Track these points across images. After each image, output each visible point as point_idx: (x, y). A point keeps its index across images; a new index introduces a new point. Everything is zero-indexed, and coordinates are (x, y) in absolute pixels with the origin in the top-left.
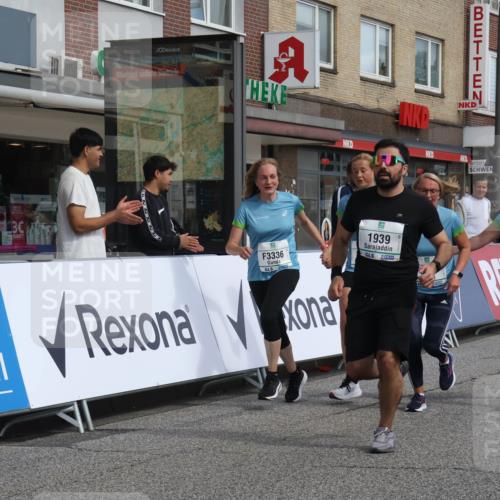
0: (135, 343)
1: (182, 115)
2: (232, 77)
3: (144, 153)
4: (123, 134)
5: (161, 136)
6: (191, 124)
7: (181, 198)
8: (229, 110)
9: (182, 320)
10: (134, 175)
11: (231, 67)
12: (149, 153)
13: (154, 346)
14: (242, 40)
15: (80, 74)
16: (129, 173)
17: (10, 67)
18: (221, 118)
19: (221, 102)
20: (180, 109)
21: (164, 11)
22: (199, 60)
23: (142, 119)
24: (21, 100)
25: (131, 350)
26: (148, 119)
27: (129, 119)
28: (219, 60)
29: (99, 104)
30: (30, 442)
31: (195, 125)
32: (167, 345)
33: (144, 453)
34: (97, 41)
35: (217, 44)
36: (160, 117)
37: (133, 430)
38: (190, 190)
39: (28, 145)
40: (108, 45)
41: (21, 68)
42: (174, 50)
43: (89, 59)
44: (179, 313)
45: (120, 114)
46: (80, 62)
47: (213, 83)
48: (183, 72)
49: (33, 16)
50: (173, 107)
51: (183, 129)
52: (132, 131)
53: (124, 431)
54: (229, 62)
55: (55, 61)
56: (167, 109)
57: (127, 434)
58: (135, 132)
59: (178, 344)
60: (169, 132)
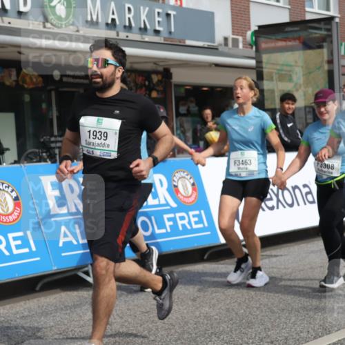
0: (280, 204)
1: (302, 67)
2: (331, 42)
3: (280, 91)
4: (267, 80)
5: (290, 80)
6: (308, 73)
7: (304, 116)
8: (330, 62)
9: (307, 190)
10: (275, 104)
11: (331, 36)
12: (283, 91)
13: (291, 205)
14: (337, 20)
15: (241, 46)
16: (271, 103)
17: (200, 44)
18: (326, 67)
19: (326, 58)
20: (301, 63)
21: (290, 5)
22: (312, 33)
23: (279, 70)
24: (207, 63)
25: (278, 208)
26: (282, 70)
27: (270, 70)
28: (324, 33)
29: (253, 62)
30: (222, 262)
31: (310, 73)
32: (298, 205)
33: (288, 269)
34: (250, 26)
35: (322, 23)
36: (289, 68)
37: (281, 255)
38: (309, 112)
39: (212, 89)
40: (257, 28)
41: (206, 44)
42: (296, 29)
43: (245, 36)
44: (305, 186)
45: (265, 68)
46: (240, 39)
47: (320, 47)
48: (302, 41)
49: (212, 14)
50: (296, 62)
51: (303, 75)
52: (272, 78)
53: (276, 256)
54: (329, 33)
55: (226, 39)
56: (293, 63)
57: (278, 258)
58: (274, 78)
59: (305, 204)
60: (295, 78)
